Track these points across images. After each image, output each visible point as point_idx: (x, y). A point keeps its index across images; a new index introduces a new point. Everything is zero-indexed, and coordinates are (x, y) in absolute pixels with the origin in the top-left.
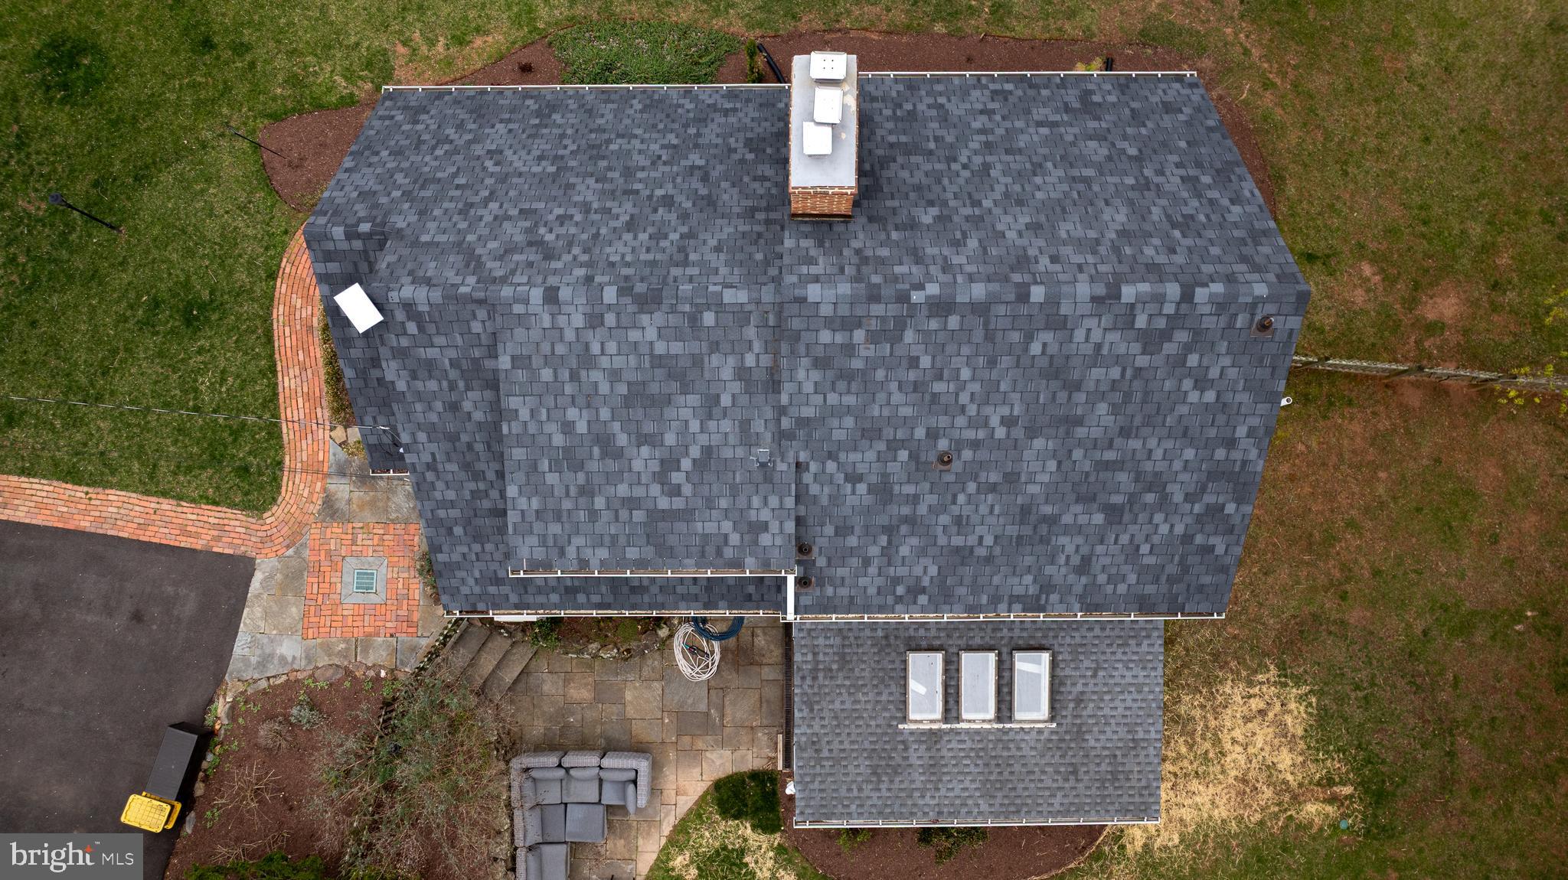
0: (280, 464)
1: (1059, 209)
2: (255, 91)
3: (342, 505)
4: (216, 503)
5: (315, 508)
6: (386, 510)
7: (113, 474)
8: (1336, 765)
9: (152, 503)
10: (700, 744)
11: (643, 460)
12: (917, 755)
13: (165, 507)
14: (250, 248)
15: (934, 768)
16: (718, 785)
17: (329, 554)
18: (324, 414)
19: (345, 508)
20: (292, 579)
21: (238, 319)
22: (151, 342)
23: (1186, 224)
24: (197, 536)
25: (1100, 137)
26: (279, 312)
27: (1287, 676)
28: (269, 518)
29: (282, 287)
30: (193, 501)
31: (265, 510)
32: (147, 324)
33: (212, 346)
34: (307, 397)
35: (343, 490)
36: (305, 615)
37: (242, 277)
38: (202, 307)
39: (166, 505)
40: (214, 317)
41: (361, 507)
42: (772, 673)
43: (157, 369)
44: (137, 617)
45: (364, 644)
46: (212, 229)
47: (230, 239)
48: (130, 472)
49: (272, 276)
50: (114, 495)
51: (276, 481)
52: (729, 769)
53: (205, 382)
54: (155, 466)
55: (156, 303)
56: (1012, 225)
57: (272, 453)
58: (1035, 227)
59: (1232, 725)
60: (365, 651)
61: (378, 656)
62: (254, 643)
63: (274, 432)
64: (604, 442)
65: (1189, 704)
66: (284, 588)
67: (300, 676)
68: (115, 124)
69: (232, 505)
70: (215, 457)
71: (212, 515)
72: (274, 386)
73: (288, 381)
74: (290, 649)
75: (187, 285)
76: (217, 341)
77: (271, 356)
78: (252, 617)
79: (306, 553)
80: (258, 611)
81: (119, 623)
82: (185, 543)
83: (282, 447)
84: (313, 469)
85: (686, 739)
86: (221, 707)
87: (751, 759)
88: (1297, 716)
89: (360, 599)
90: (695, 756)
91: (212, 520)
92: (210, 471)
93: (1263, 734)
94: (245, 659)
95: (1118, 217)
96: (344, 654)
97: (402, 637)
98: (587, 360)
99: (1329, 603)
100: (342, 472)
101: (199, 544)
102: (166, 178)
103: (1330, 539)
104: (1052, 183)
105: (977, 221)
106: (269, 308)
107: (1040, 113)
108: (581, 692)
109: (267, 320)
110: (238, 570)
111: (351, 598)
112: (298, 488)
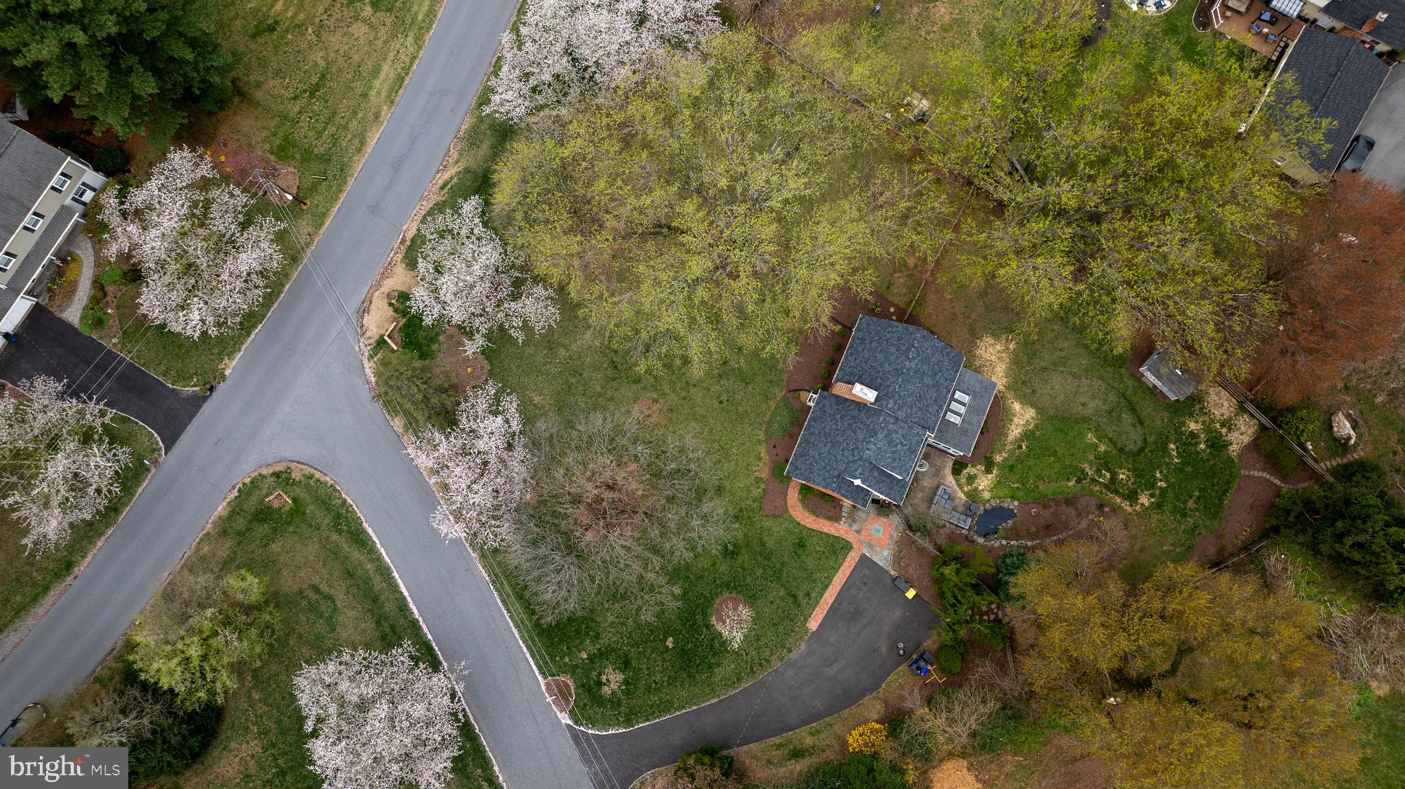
0: (843, 539)
1: (887, 359)
2: (753, 510)
3: (858, 529)
4: (846, 557)
5: (857, 535)
6: (863, 519)
7: (830, 577)
8: (1004, 336)
9: (840, 571)
10: (942, 473)
11: (899, 447)
12: (966, 426)
14: (791, 526)
15: (969, 423)
16: (953, 473)
17: (868, 536)
18: (836, 525)
19: (860, 528)
20: (871, 546)
21: (806, 535)
22: (804, 557)
23: (899, 339)
24: (852, 564)
25: (871, 342)
26: (808, 525)
27: (980, 338)
28: (854, 546)
29: (802, 523)
30: (844, 562)
31: (852, 546)
32: (799, 557)
34: (831, 527)
35: (855, 527)
36: (879, 547)
37: (797, 530)
38: (800, 542)
39: (842, 568)
40: (804, 540)
41: (861, 525)
42: (934, 450)
43: (810, 558)
44: (865, 584)
45: (891, 536)
46: (782, 533)
47: (787, 530)
48: (832, 573)
50: (835, 579)
51: (847, 541)
52: (950, 469)
53: (818, 548)
54: (832, 567)
55: (795, 552)
56: (887, 367)
57: (840, 540)
58: (890, 364)
59: (986, 356)
60: (893, 537)
61: (896, 535)
62: (881, 560)
63: (836, 537)
64: (894, 452)
65: (977, 363)
66: (872, 549)
67: (893, 553)
68: (747, 546)
69: (848, 553)
70: (836, 553)
71: (848, 559)
72: (825, 533)
73: (825, 530)
74: (886, 553)
75: (794, 544)
76: (809, 542)
77: (818, 531)
78: (875, 559)
79: (866, 541)
80: (874, 557)
81: (864, 588)
82: (852, 567)
83: (840, 537)
84: (847, 532)
85: (940, 475)
86: (893, 573)
87: (950, 464)
88: (990, 340)
89: (881, 533)
90: (944, 476)
91: (850, 559)
92: (839, 555)
93: (991, 350)
94: (884, 564)
95: (893, 349)
96: (892, 542)
97: (893, 527)
98: (880, 449)
99: (968, 321)
100: (850, 525)
101: (854, 564)
102: (766, 539)
103: (954, 314)
104: (880, 356)
105: (884, 373)
107: (860, 349)
108: (920, 495)
109: (809, 529)
110: (864, 558)
111: (880, 535)
112: (850, 537)
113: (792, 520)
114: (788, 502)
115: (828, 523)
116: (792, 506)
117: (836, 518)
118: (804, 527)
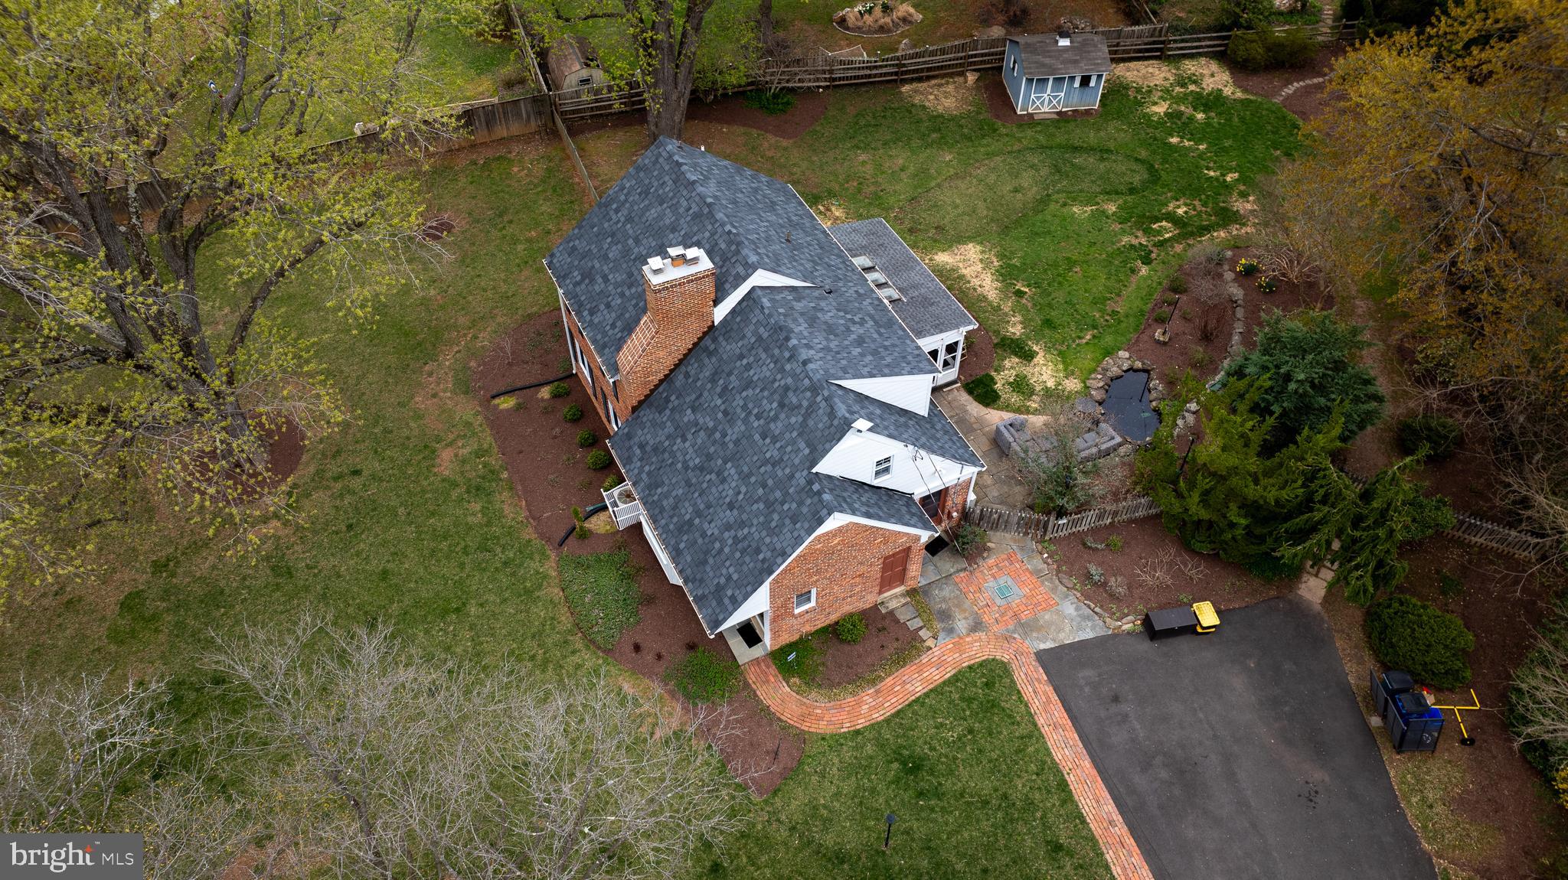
0: (970, 667)
3: (971, 621)
4: (1019, 692)
5: (983, 635)
6: (957, 597)
7: (1046, 762)
9: (1045, 730)
10: (973, 420)
11: (857, 330)
13: (1042, 721)
14: (848, 755)
15: (915, 287)
16: (987, 405)
17: (1003, 615)
18: (925, 659)
19: (971, 618)
20: (1027, 628)
21: (898, 737)
22: (947, 784)
24: (1045, 693)
26: (878, 716)
28: (1006, 658)
29: (861, 723)
30: (1026, 705)
31: (1002, 662)
32: (938, 794)
33: (926, 743)
34: (920, 672)
35: (961, 625)
36: (1044, 610)
37: (869, 749)
38: (904, 763)
40: (906, 753)
41: (965, 611)
43: (963, 772)
44: (1116, 699)
45: (1037, 573)
46: (848, 786)
47: (848, 771)
48: (1037, 751)
49: (858, 732)
50: (1057, 756)
51: (981, 665)
52: (975, 404)
53: (952, 737)
54: (1022, 738)
55: (920, 795)
57: (967, 675)
60: (1040, 571)
61: (1037, 563)
62: (1080, 628)
63: (955, 679)
64: (859, 343)
66: (1039, 629)
67: (1079, 595)
69: (1013, 681)
70: (991, 706)
71: (1027, 692)
72: (927, 695)
73: (918, 688)
74: (1069, 608)
75: (897, 781)
76: (920, 742)
77: (909, 705)
78: (1068, 637)
79: (1011, 627)
80: (1062, 636)
81: (1125, 708)
82: (1054, 698)
83: (960, 671)
84: (958, 647)
85: (975, 426)
86: (1127, 623)
87: (964, 398)
89: (1015, 589)
90: (980, 420)
91: (1031, 690)
92: (1003, 704)
94: (1093, 628)
95: (652, 213)
96: (1051, 580)
97: (1019, 557)
100: (951, 631)
101: (1049, 689)
102: (830, 839)
106: (878, 723)
109: (888, 721)
110: (1045, 659)
112: (979, 649)
113: (836, 742)
114: (786, 717)
115: (907, 672)
116: (803, 718)
117: (908, 647)
118: (875, 727)
